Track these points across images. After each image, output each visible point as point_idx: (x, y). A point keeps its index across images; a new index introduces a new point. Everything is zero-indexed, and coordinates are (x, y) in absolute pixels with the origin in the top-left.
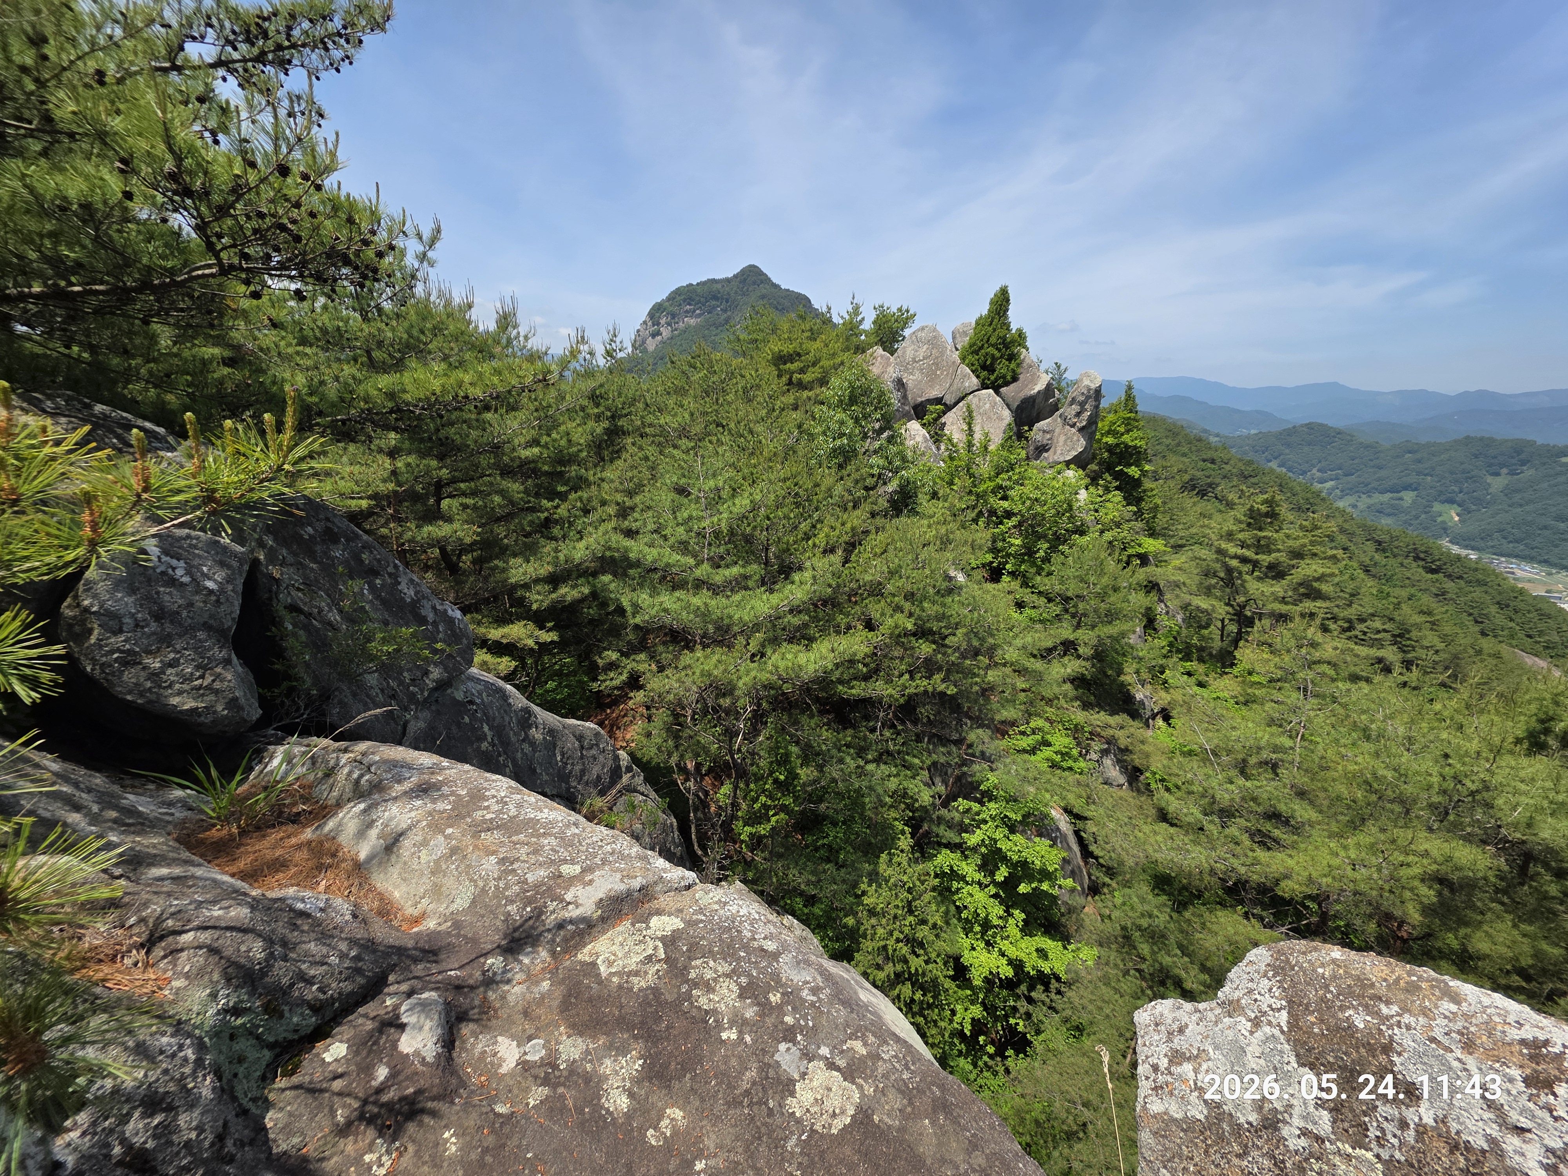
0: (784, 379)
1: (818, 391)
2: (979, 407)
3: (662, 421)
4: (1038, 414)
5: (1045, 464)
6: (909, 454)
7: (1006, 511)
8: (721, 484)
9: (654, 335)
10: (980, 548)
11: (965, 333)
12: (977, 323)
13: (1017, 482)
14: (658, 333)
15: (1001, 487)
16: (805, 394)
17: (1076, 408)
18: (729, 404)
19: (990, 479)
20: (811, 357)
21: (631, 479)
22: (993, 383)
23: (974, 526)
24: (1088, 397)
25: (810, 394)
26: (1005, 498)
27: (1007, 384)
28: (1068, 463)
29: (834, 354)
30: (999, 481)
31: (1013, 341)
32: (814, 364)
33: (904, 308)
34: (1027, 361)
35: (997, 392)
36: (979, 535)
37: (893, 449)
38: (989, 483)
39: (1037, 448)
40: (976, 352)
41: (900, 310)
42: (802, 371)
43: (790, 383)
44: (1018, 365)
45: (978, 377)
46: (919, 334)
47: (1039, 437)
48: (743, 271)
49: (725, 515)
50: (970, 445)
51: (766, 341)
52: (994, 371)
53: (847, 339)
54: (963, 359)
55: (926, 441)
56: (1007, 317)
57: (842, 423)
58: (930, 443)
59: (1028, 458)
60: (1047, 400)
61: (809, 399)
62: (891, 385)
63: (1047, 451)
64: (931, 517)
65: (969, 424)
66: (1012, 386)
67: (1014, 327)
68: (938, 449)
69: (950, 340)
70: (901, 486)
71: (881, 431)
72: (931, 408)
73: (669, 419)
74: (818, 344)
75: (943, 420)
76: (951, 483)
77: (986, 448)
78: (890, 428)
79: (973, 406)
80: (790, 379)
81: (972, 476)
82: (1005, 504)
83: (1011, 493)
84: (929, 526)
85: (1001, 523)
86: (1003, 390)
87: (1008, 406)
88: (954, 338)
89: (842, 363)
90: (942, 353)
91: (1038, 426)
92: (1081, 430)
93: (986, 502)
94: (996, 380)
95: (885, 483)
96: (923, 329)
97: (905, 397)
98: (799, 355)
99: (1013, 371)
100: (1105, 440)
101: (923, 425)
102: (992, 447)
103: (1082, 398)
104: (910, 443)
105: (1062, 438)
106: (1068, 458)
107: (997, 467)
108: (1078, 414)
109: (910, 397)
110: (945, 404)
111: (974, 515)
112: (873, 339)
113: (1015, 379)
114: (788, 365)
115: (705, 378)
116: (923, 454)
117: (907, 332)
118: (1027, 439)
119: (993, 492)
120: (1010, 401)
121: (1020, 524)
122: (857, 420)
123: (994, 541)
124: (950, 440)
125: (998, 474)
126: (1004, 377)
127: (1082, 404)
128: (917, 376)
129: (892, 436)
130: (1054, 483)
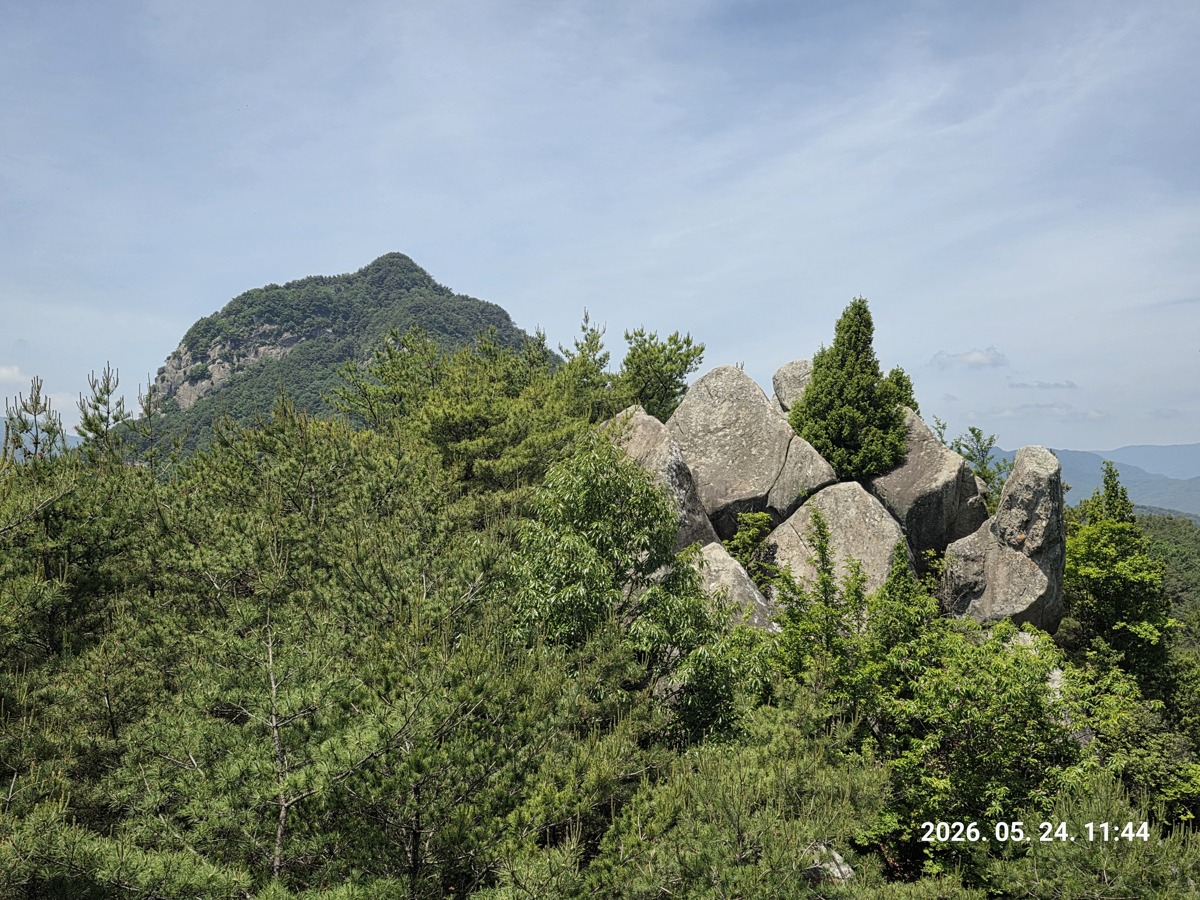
0: (456, 470)
1: (523, 491)
2: (837, 515)
3: (196, 562)
4: (951, 525)
5: (975, 622)
6: (710, 612)
7: (912, 721)
8: (315, 697)
9: (194, 379)
10: (871, 805)
11: (797, 381)
12: (818, 364)
13: (927, 661)
14: (204, 375)
15: (897, 671)
16: (499, 497)
17: (1018, 514)
18: (342, 521)
19: (875, 657)
20: (508, 426)
21: (119, 689)
22: (858, 469)
23: (853, 756)
24: (1038, 494)
25: (508, 497)
26: (907, 694)
27: (885, 471)
28: (1018, 619)
29: (553, 421)
30: (891, 658)
31: (887, 395)
32: (515, 440)
33: (682, 338)
34: (917, 428)
35: (869, 487)
36: (865, 775)
37: (678, 602)
38: (873, 665)
39: (957, 591)
40: (821, 415)
41: (674, 340)
42: (492, 453)
43: (468, 475)
44: (902, 437)
45: (828, 458)
46: (713, 383)
47: (958, 569)
48: (378, 265)
49: (323, 768)
50: (827, 589)
51: (420, 399)
52: (857, 447)
53: (578, 393)
54: (798, 427)
55: (741, 582)
56: (870, 354)
57: (573, 554)
58: (750, 587)
59: (943, 611)
60: (963, 499)
61: (506, 506)
62: (664, 479)
63: (978, 595)
64: (766, 741)
65: (822, 550)
66: (896, 475)
67: (885, 371)
68: (767, 596)
69: (771, 393)
70: (698, 676)
71: (652, 565)
72: (747, 517)
73: (210, 555)
74: (521, 403)
75: (771, 539)
76: (798, 667)
77: (858, 594)
78: (670, 561)
79: (826, 516)
80: (469, 468)
81: (838, 650)
82: (911, 707)
83: (921, 684)
84: (762, 762)
85: (906, 746)
86: (879, 482)
87: (892, 511)
88: (777, 389)
89: (570, 437)
90: (758, 417)
91: (953, 547)
92: (1035, 554)
93: (872, 702)
94: (863, 464)
95: (665, 672)
96: (718, 373)
97: (693, 498)
98: (485, 423)
99: (893, 446)
100: (1082, 571)
101: (734, 551)
102: (871, 592)
103: (1027, 496)
104: (710, 588)
105: (1002, 572)
106: (1020, 608)
107: (885, 630)
108: (1025, 526)
109: (703, 497)
110: (772, 510)
111: (849, 734)
112: (627, 391)
113: (898, 461)
114: (465, 443)
115: (294, 472)
116: (738, 610)
117: (690, 379)
118: (935, 572)
119: (884, 681)
120: (894, 501)
121: (945, 747)
122: (603, 549)
123: (898, 787)
124: (788, 581)
125: (888, 645)
126: (877, 458)
127: (1030, 506)
128: (714, 458)
129: (675, 577)
130: (998, 660)
